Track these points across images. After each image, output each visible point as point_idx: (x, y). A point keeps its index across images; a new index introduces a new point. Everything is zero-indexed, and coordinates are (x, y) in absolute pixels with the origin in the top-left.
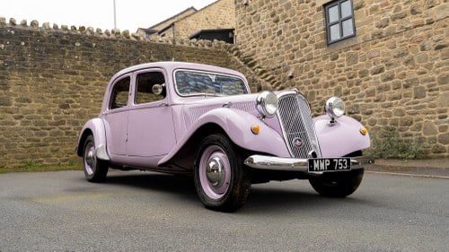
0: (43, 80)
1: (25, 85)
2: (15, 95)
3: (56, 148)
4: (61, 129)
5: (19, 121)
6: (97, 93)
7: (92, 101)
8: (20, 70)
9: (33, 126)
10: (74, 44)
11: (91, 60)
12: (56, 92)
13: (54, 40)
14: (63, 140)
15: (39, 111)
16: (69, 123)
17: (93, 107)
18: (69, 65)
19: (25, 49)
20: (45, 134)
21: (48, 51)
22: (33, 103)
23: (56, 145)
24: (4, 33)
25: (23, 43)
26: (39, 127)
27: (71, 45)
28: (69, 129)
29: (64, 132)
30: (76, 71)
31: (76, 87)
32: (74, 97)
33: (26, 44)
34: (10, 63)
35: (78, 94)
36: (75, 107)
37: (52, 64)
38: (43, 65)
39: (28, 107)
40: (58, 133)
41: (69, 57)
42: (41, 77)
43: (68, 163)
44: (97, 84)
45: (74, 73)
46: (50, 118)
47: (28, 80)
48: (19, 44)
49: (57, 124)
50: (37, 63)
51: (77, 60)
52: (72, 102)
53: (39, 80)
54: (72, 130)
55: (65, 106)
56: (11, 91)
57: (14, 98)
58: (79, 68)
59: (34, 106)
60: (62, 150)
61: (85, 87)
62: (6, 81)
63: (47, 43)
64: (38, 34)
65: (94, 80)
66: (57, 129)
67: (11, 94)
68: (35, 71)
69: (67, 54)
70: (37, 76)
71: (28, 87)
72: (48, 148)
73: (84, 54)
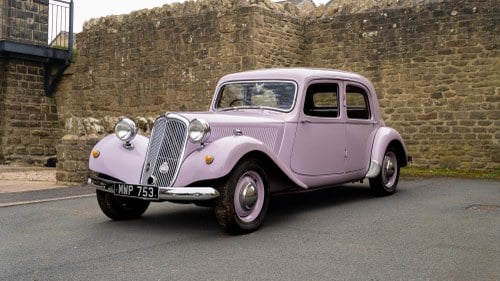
0: (414, 66)
1: (396, 73)
2: (387, 86)
3: (424, 147)
4: (433, 123)
5: (389, 116)
6: (477, 75)
7: (470, 87)
8: (392, 56)
9: (403, 121)
10: (449, 13)
11: (470, 31)
12: (428, 79)
13: (427, 14)
14: (433, 137)
15: (410, 103)
16: (441, 115)
17: (471, 94)
18: (442, 42)
19: (397, 31)
20: (415, 131)
21: (420, 29)
22: (404, 94)
23: (426, 143)
24: (377, 18)
25: (395, 26)
26: (408, 122)
27: (447, 16)
28: (441, 123)
29: (435, 127)
30: (452, 49)
31: (450, 69)
32: (448, 82)
33: (398, 26)
34: (383, 51)
35: (455, 78)
36: (450, 95)
37: (423, 45)
38: (414, 47)
39: (399, 99)
40: (428, 129)
41: (443, 32)
42: (413, 62)
43: (438, 166)
44: (477, 63)
45: (449, 52)
46: (419, 111)
47: (399, 67)
48: (390, 27)
49: (427, 118)
50: (409, 46)
51: (453, 34)
52: (445, 89)
53: (410, 66)
54: (445, 125)
55: (437, 96)
56: (383, 82)
57: (385, 89)
58: (456, 44)
59: (405, 97)
60: (432, 149)
61: (462, 68)
62: (379, 71)
63: (419, 20)
64: (410, 10)
65: (473, 57)
66: (428, 123)
67: (383, 86)
68: (407, 56)
69: (441, 29)
70: (409, 61)
71: (399, 75)
72: (418, 147)
73: (462, 25)
